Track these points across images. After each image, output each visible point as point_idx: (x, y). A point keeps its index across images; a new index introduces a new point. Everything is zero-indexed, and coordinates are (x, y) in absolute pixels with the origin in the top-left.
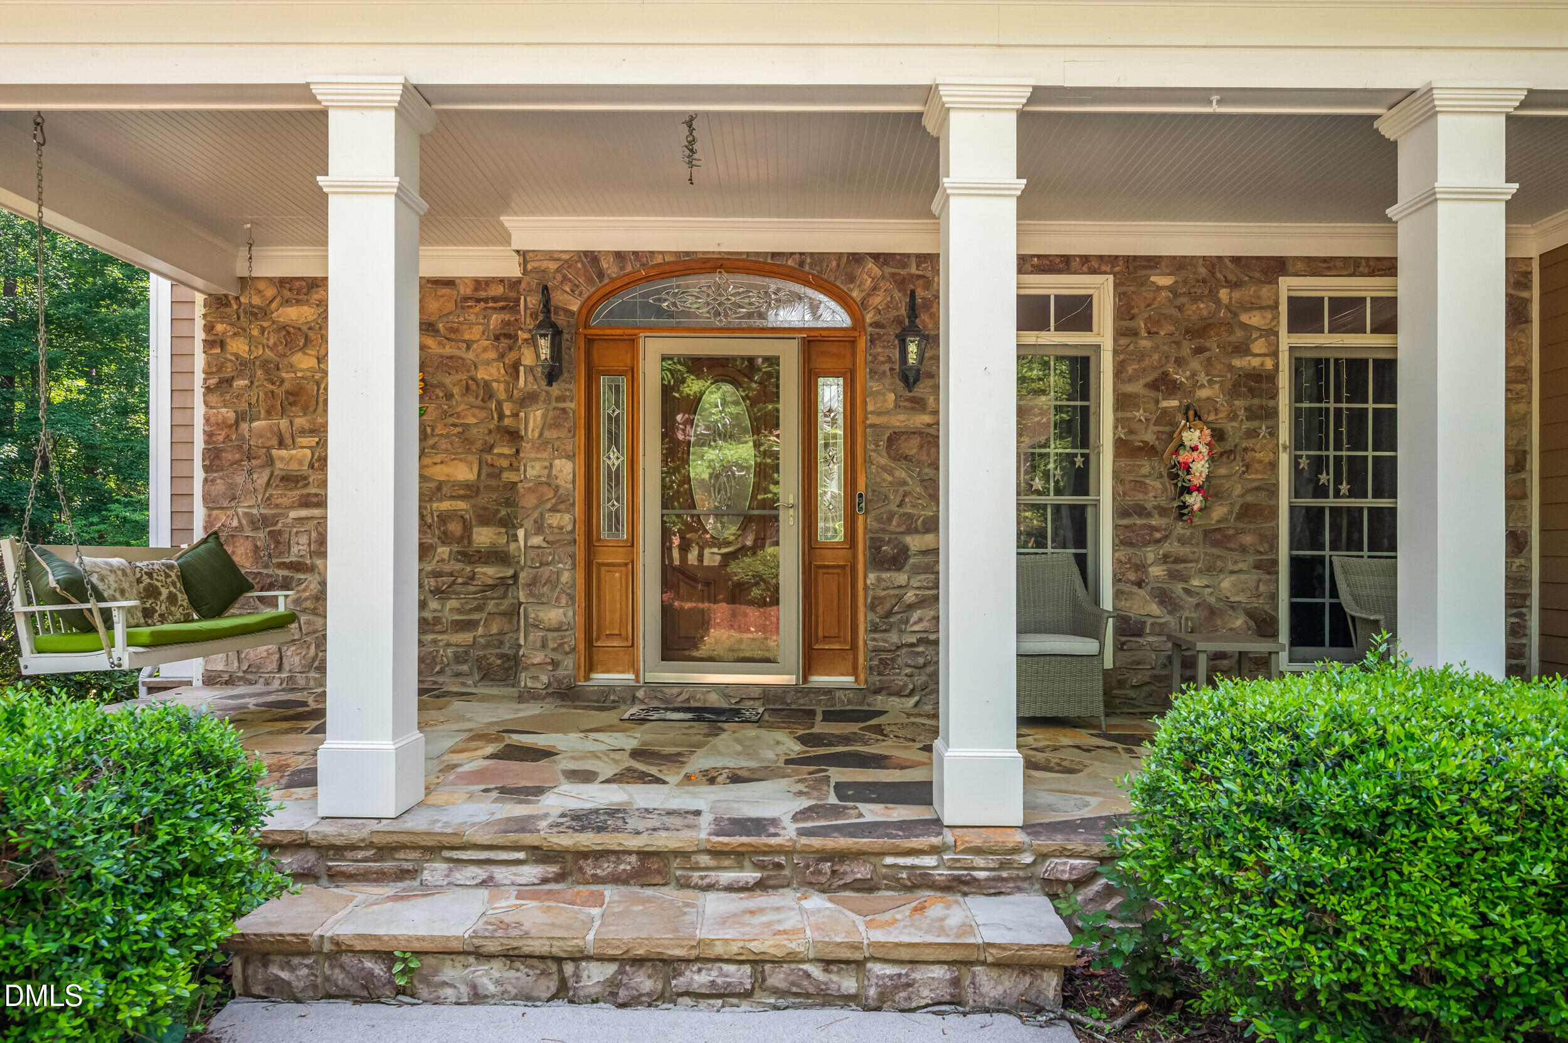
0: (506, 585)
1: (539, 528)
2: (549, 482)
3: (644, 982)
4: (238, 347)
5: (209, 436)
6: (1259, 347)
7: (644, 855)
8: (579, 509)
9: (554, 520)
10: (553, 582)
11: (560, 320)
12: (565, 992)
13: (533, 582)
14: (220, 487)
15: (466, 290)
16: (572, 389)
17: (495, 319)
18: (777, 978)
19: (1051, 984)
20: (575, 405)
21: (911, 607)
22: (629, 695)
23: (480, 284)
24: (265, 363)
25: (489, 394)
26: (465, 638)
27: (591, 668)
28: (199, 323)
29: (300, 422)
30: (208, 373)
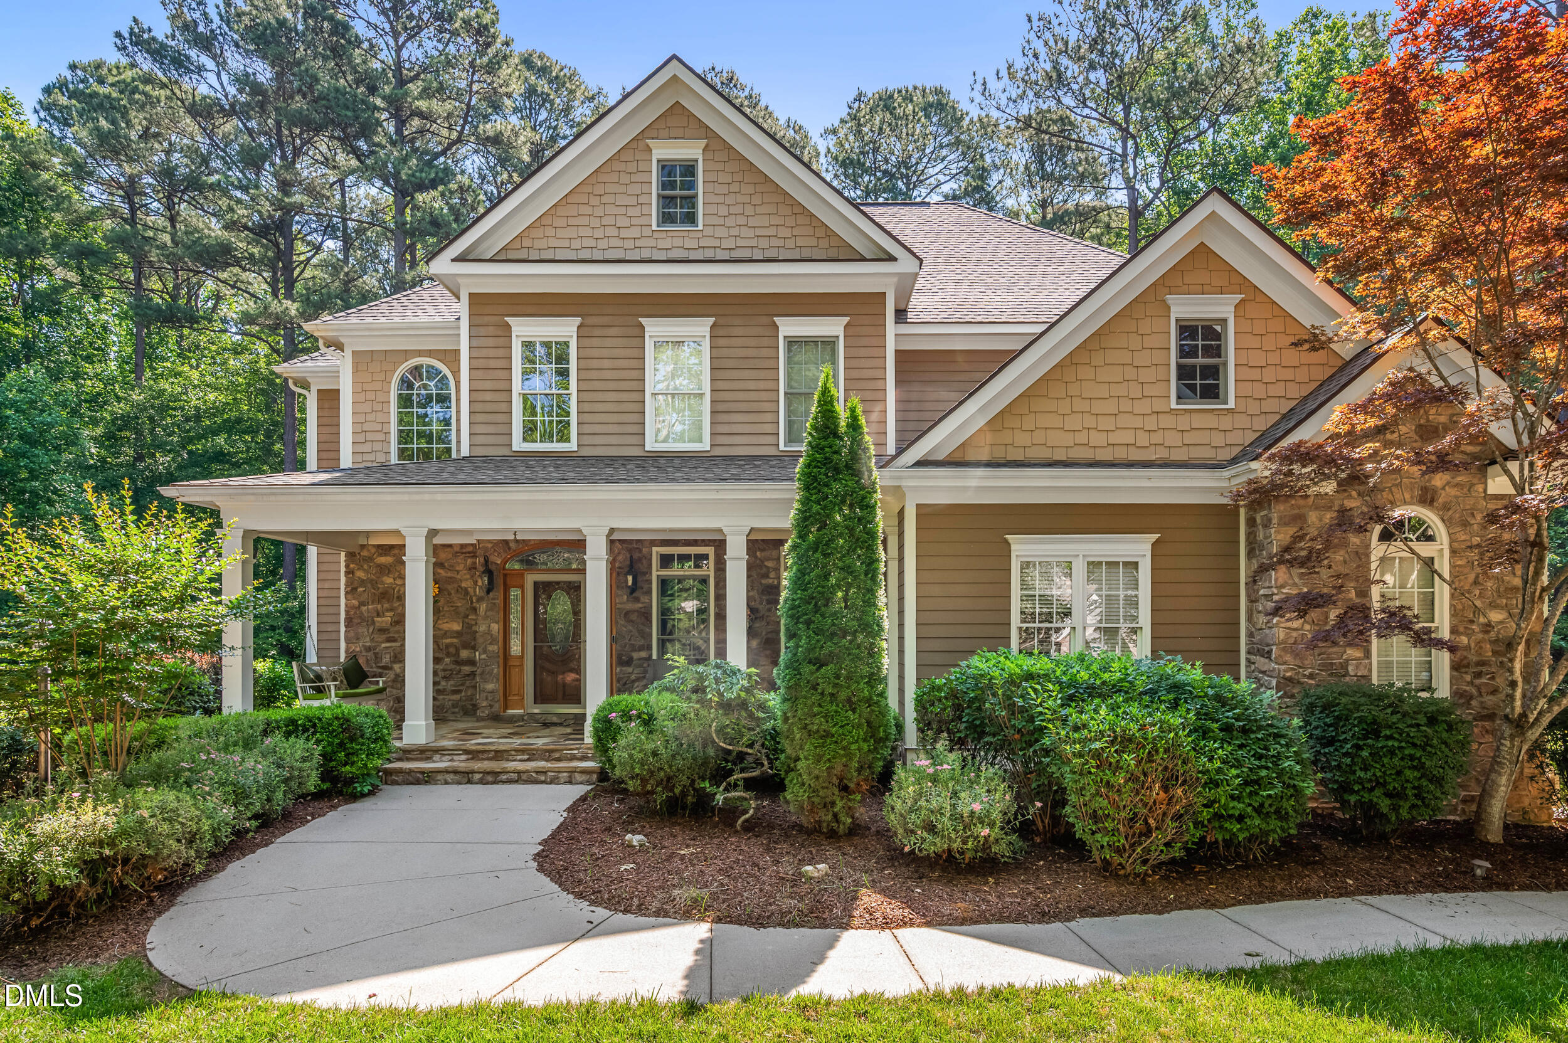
0: (473, 674)
1: (485, 651)
2: (489, 632)
3: (490, 778)
4: (360, 574)
5: (347, 612)
6: (772, 575)
7: (496, 752)
8: (501, 643)
9: (490, 648)
10: (491, 673)
11: (492, 567)
12: (469, 782)
13: (482, 673)
14: (352, 634)
15: (457, 549)
16: (498, 595)
17: (469, 561)
18: (524, 777)
19: (595, 777)
20: (500, 602)
21: (634, 681)
22: (521, 718)
23: (462, 546)
24: (371, 581)
25: (466, 592)
26: (456, 697)
27: (506, 708)
28: (343, 564)
29: (386, 606)
30: (347, 586)
